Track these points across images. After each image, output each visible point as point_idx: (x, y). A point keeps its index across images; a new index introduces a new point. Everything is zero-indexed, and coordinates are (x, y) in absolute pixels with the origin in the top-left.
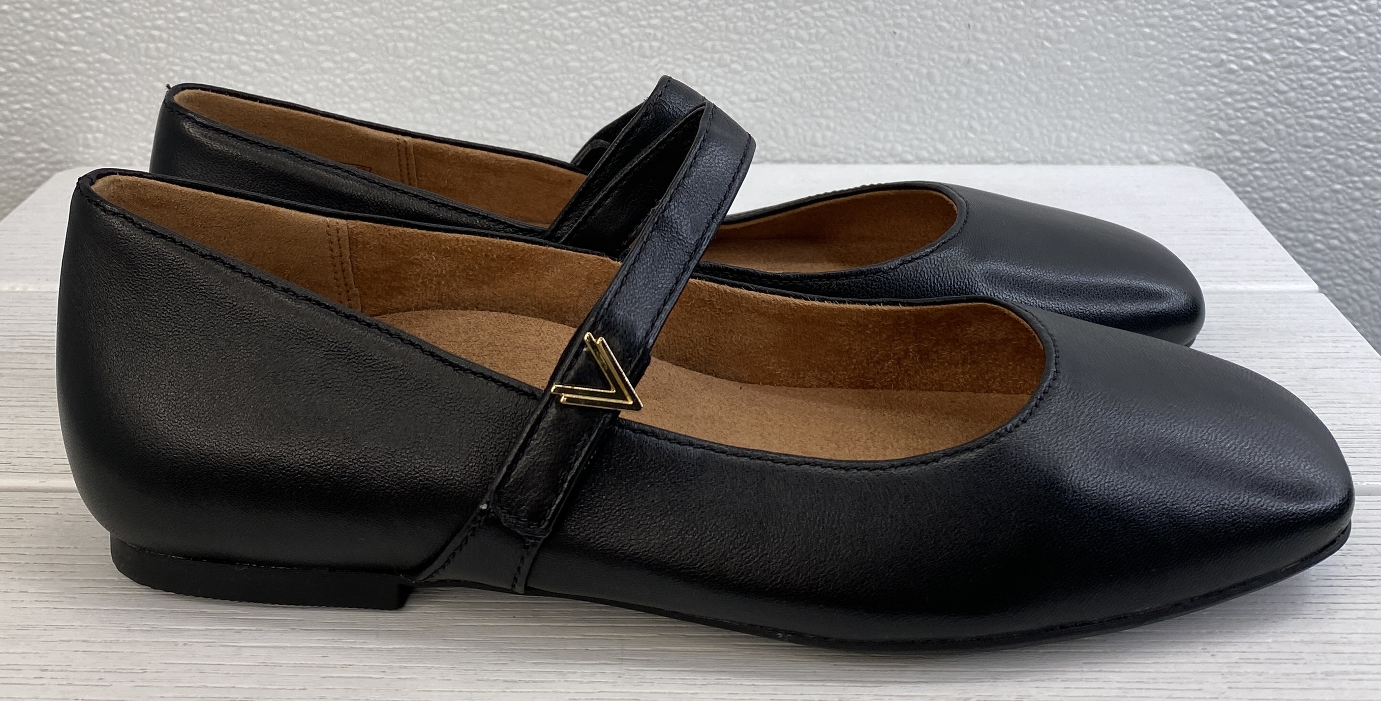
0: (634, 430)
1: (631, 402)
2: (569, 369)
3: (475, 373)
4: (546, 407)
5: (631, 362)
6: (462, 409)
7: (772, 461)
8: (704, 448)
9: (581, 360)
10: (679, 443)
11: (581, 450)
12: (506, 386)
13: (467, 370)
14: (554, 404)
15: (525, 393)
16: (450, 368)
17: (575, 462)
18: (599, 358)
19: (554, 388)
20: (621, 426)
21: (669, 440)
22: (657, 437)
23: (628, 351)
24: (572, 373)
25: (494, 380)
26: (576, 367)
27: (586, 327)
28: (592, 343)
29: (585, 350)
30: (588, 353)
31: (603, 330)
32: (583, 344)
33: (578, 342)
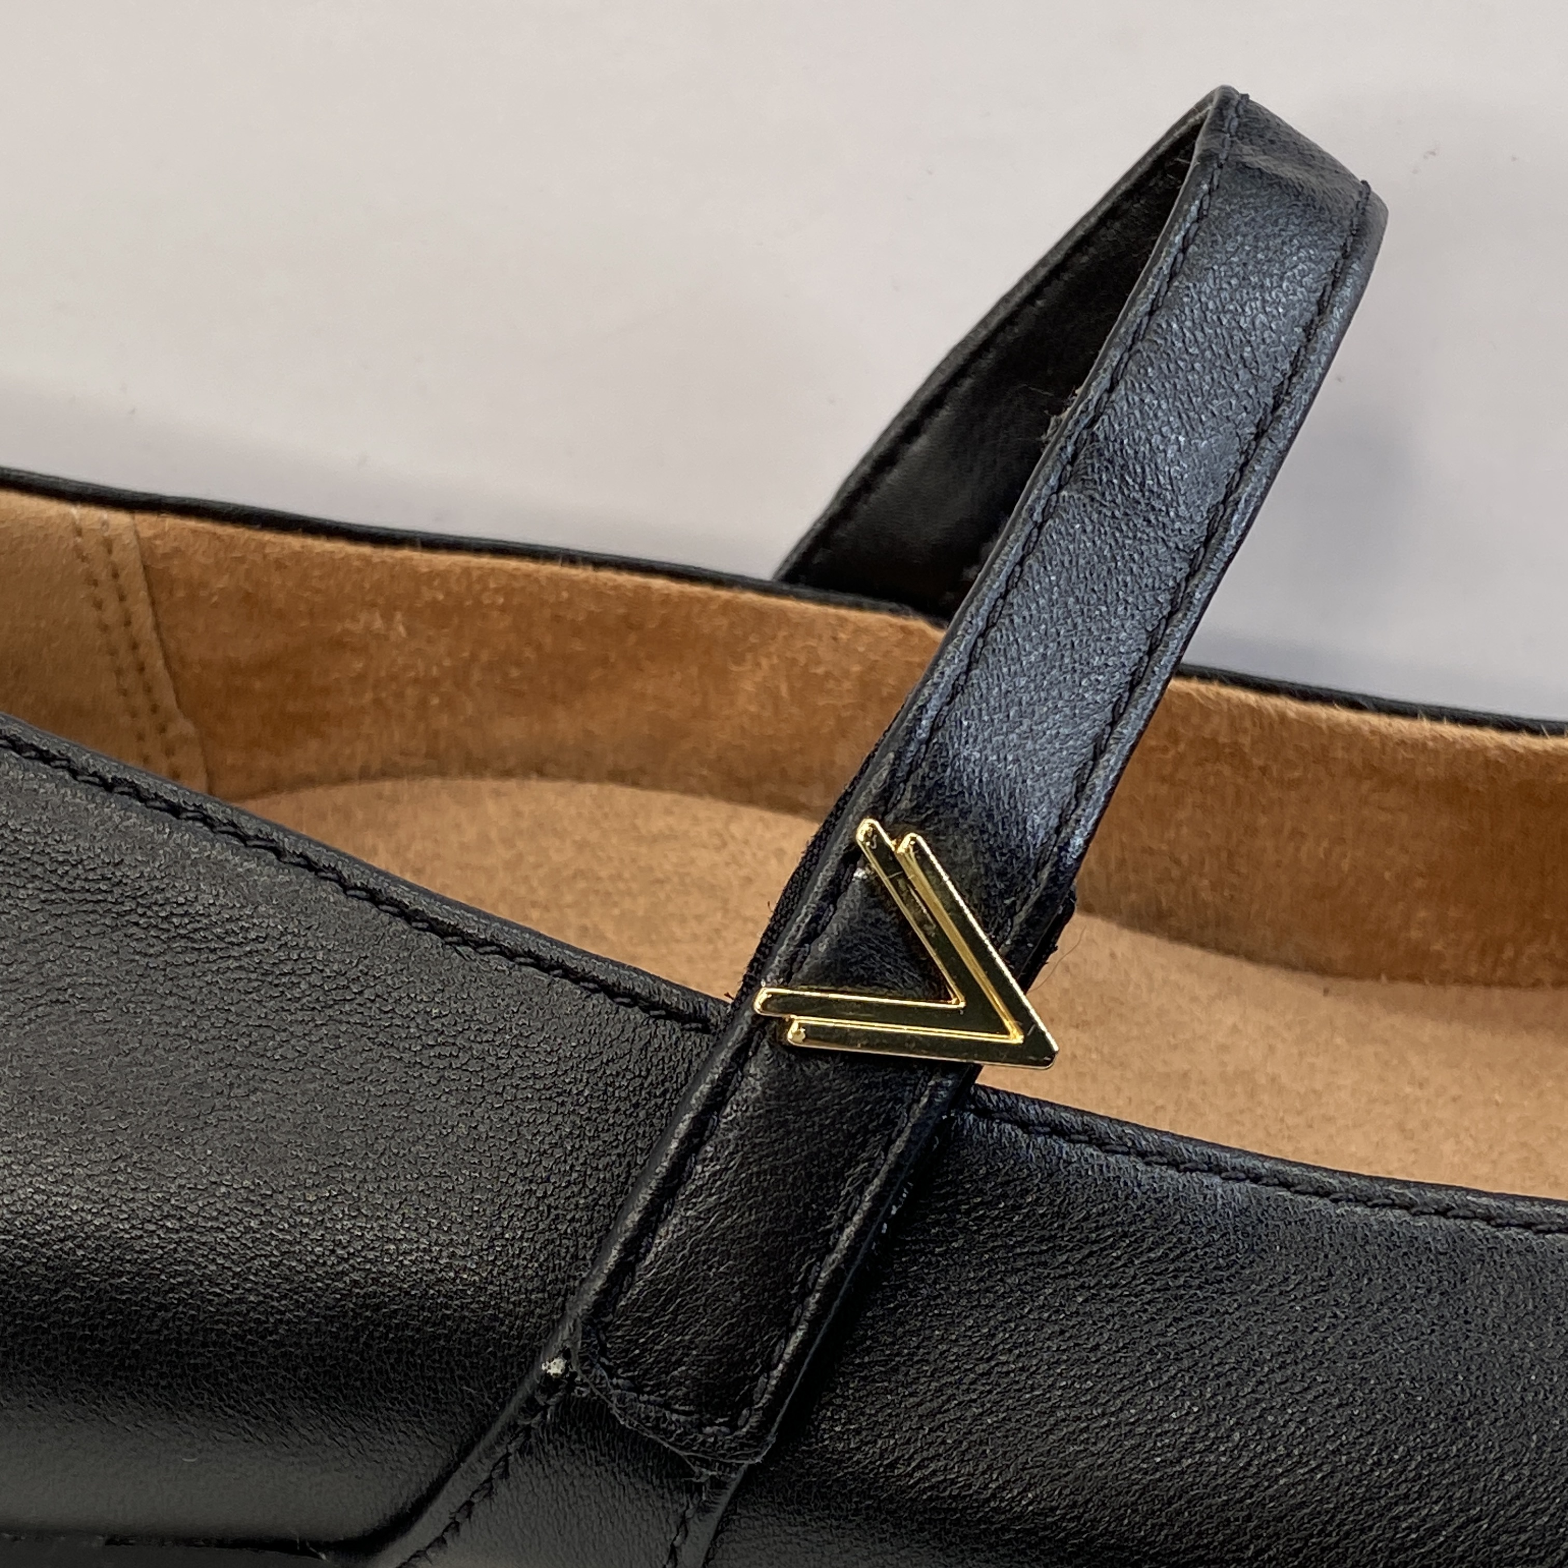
0: (1025, 1125)
1: (1016, 1037)
2: (811, 936)
3: (510, 955)
4: (741, 1056)
5: (1011, 912)
6: (474, 1066)
7: (1488, 1219)
8: (1257, 1179)
9: (851, 899)
10: (1174, 1164)
11: (860, 1191)
12: (610, 991)
13: (486, 943)
14: (766, 1049)
15: (672, 1014)
16: (430, 939)
17: (841, 1229)
18: (908, 899)
19: (762, 996)
20: (984, 1113)
21: (1142, 1154)
22: (1101, 1143)
23: (1001, 874)
24: (822, 947)
25: (568, 973)
26: (834, 928)
27: (862, 801)
28: (883, 853)
29: (859, 874)
30: (872, 886)
31: (917, 809)
32: (853, 856)
33: (838, 847)
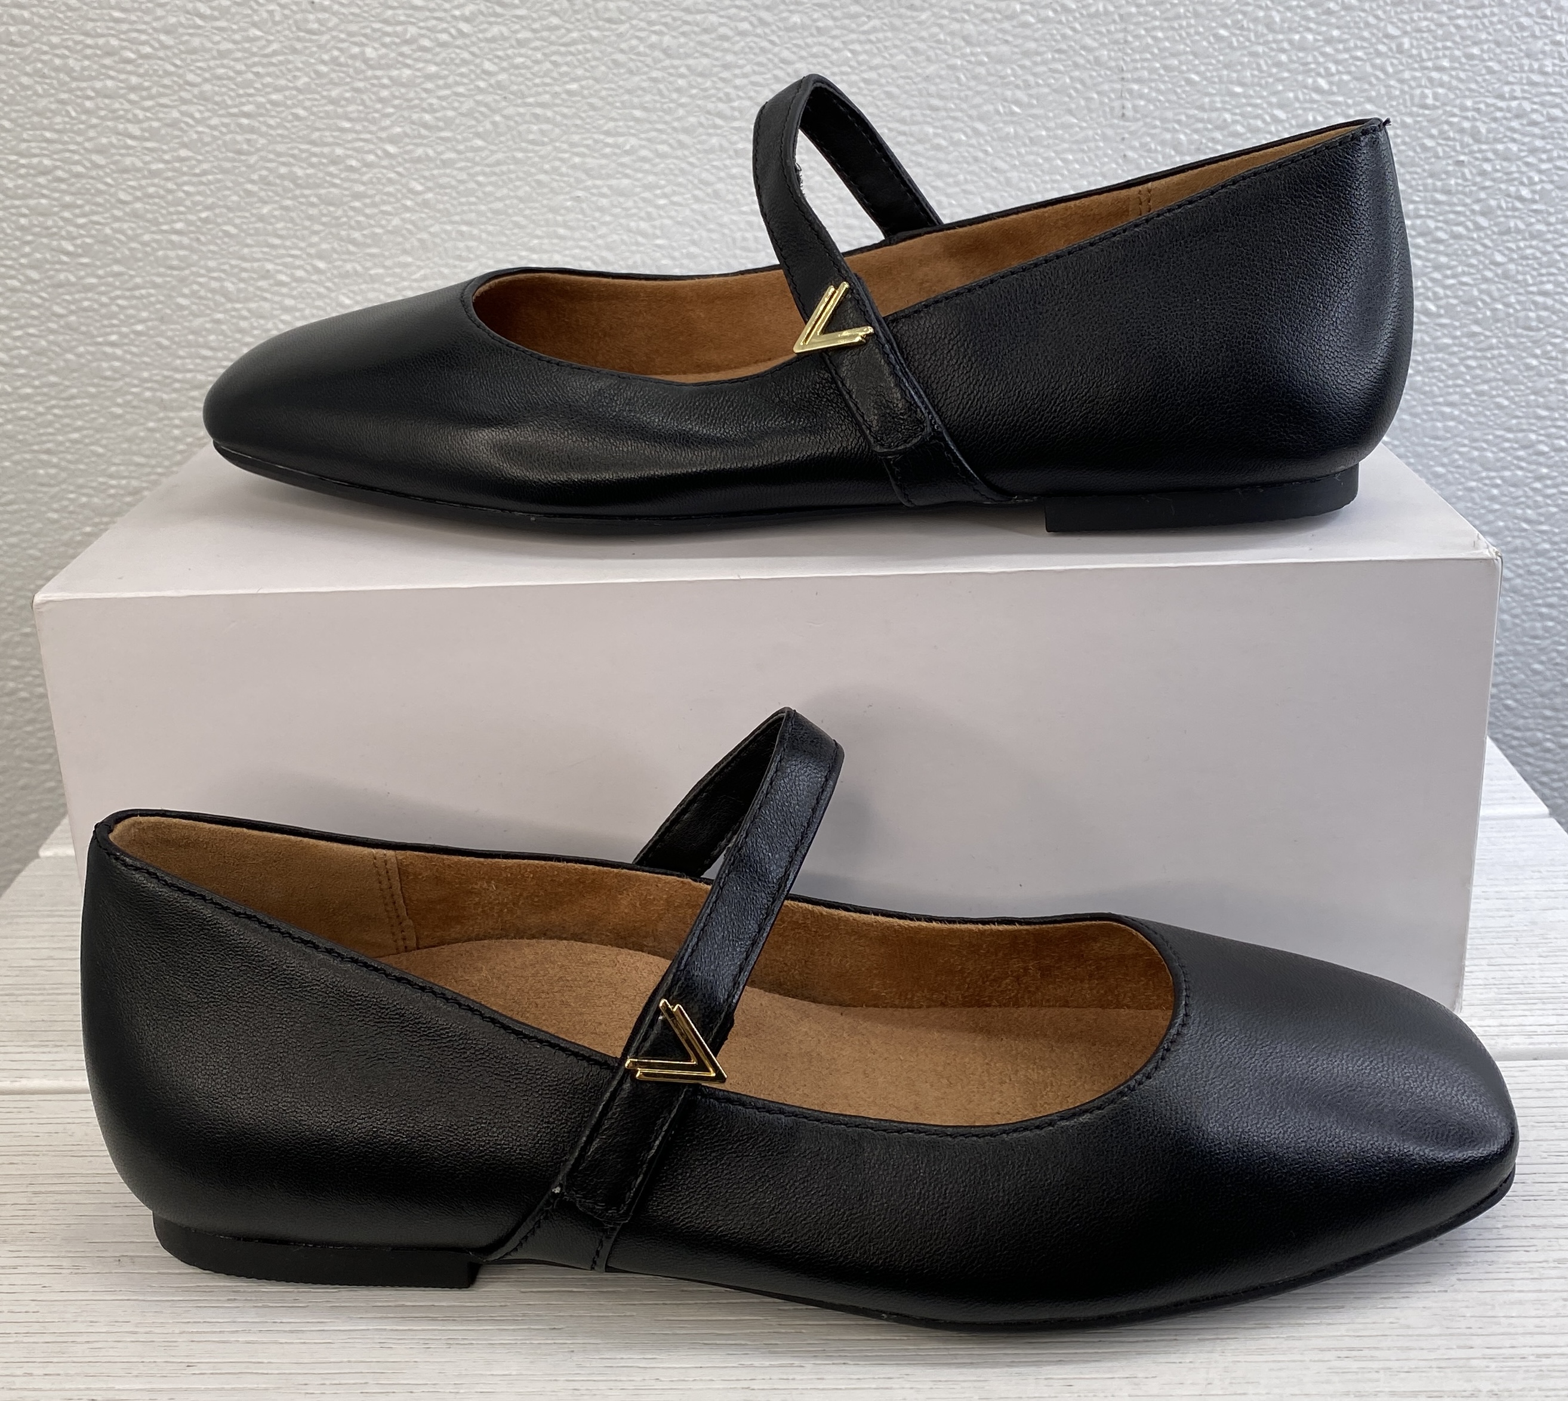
0: (717, 1099)
1: (713, 1075)
2: (645, 1039)
3: (541, 1041)
4: (621, 1083)
5: (712, 1029)
6: (528, 1082)
7: (872, 1128)
8: (796, 1116)
9: (656, 1030)
10: (768, 1112)
11: (661, 1128)
12: (576, 1054)
13: (532, 1038)
14: (629, 1080)
15: (597, 1062)
16: (512, 1037)
17: (654, 1141)
18: (677, 1027)
19: (628, 1062)
20: (704, 1096)
21: (758, 1108)
22: (743, 1105)
23: (708, 1017)
24: (648, 1044)
25: (564, 1050)
26: (652, 1037)
27: (661, 993)
28: (668, 1010)
29: (661, 1018)
30: (664, 1021)
31: (679, 995)
32: (658, 1012)
33: (653, 1009)
